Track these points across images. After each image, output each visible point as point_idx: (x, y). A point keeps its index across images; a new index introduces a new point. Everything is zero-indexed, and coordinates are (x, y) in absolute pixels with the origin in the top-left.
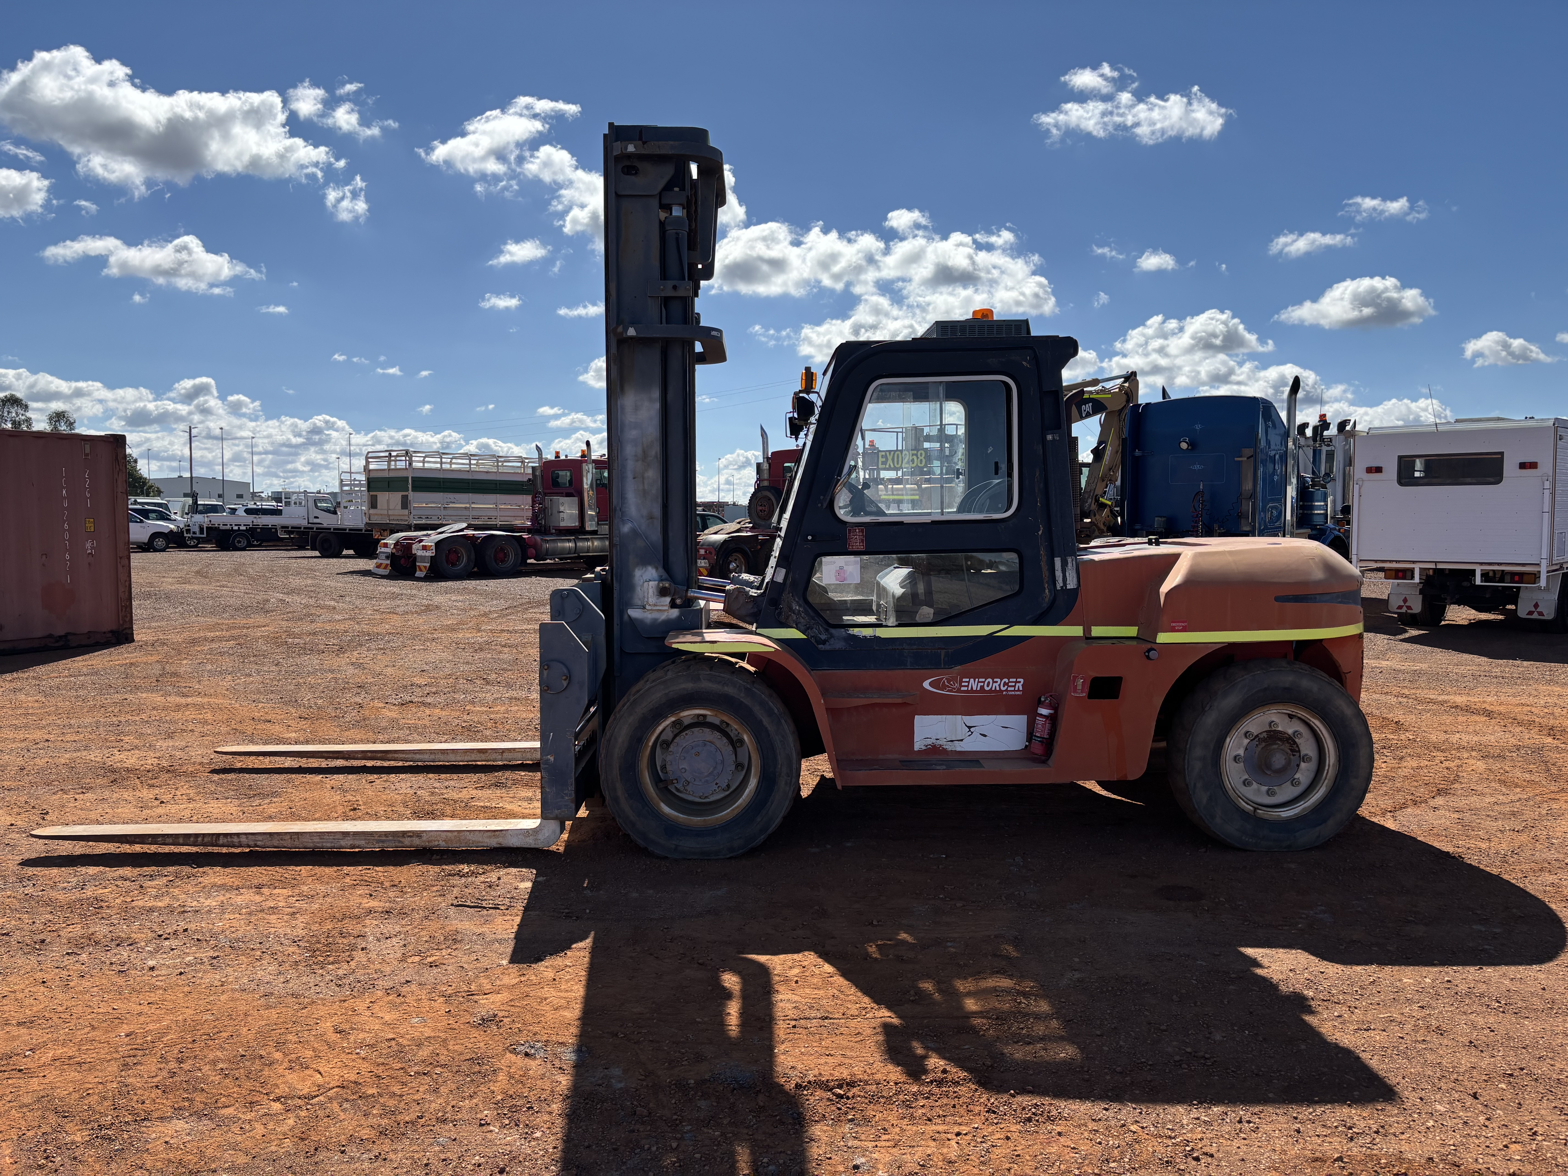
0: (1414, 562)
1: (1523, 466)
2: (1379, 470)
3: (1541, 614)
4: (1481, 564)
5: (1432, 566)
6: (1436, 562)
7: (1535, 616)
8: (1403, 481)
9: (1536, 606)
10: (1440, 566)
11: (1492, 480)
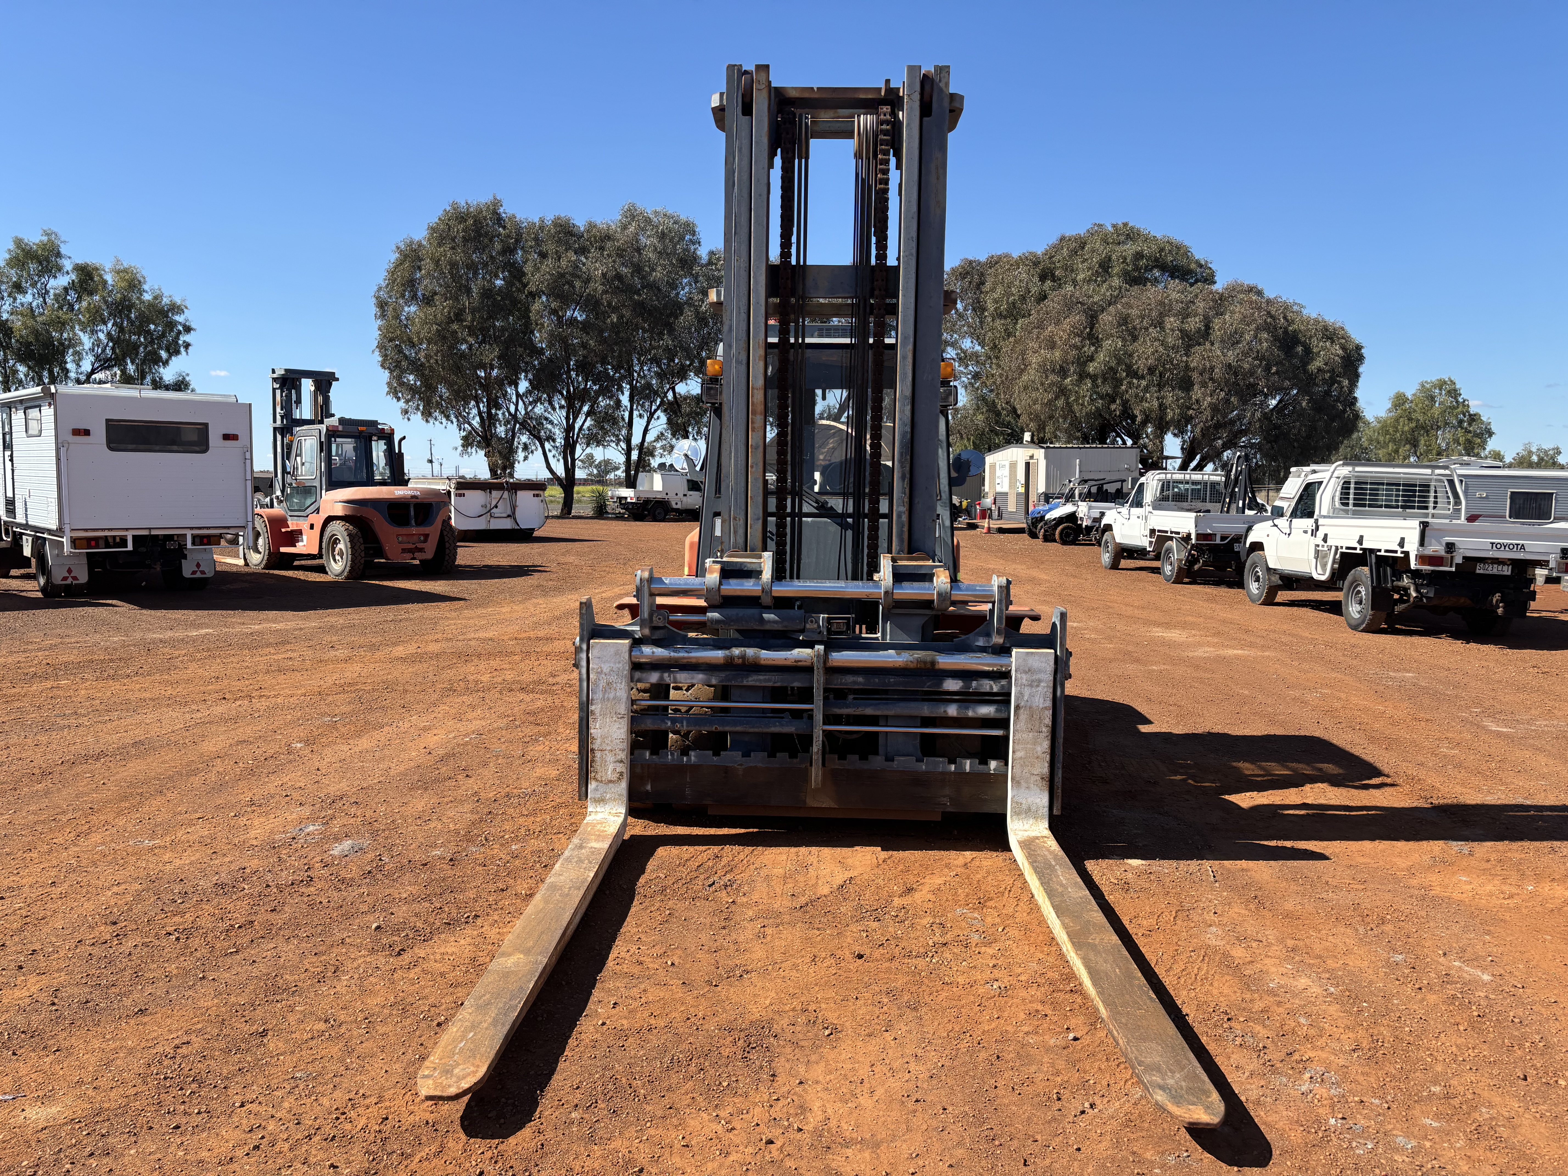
0: (127, 529)
1: (227, 437)
2: (87, 433)
3: (203, 572)
4: (192, 528)
5: (145, 533)
6: (150, 529)
7: (198, 575)
8: (111, 445)
9: (198, 565)
10: (154, 532)
11: (197, 449)
